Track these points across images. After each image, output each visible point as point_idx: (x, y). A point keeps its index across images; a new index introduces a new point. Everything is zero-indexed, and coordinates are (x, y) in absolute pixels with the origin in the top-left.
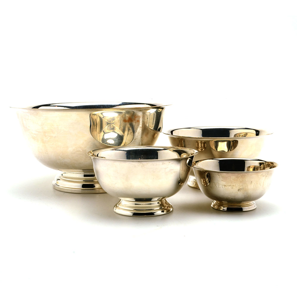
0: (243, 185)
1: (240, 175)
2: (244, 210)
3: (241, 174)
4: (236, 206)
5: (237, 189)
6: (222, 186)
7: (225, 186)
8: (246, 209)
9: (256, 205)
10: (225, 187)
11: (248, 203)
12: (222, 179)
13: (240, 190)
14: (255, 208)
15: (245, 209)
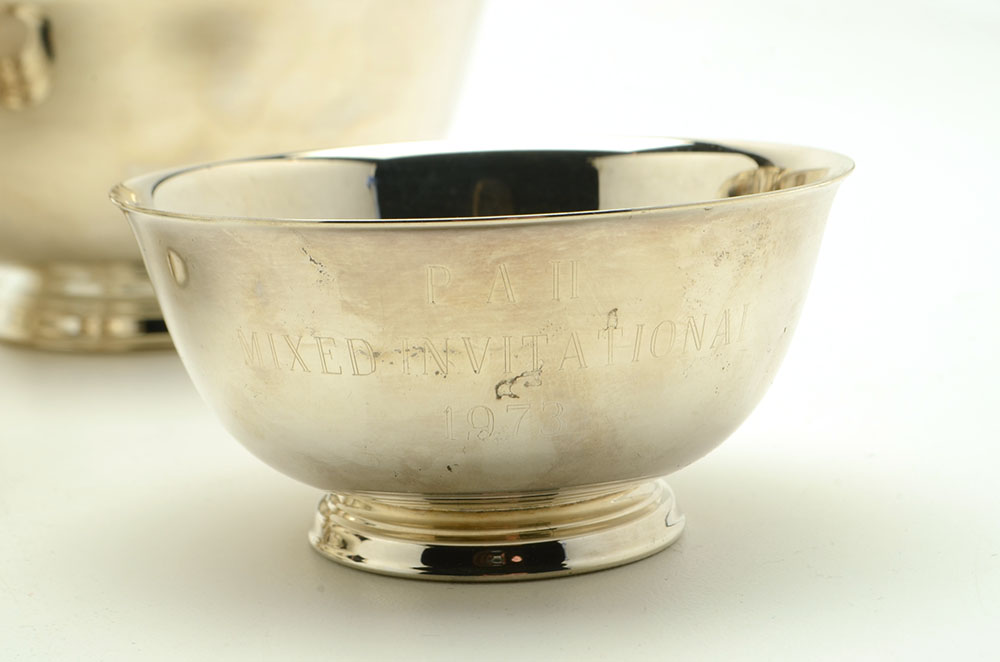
0: (541, 341)
1: (497, 254)
2: (573, 562)
3: (511, 235)
4: (506, 529)
5: (487, 378)
6: (353, 358)
7: (376, 355)
8: (594, 553)
9: (679, 512)
10: (379, 365)
11: (612, 502)
12: (347, 298)
13: (518, 388)
14: (670, 535)
15: (581, 551)
